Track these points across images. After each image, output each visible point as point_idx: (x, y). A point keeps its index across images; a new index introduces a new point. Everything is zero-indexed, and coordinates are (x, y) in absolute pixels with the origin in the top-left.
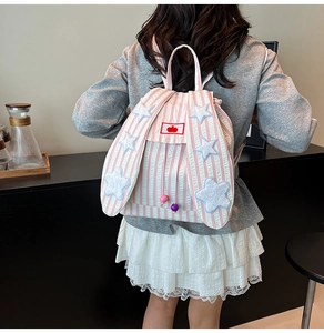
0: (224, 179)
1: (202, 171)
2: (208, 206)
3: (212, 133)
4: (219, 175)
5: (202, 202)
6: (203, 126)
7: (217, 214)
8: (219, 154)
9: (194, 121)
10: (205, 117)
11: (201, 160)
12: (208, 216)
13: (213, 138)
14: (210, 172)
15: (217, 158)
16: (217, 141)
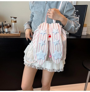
0: (60, 51)
1: (54, 48)
2: (55, 58)
3: (58, 38)
4: (59, 50)
5: (54, 57)
6: (56, 35)
7: (57, 60)
8: (60, 44)
9: (53, 34)
10: (56, 33)
11: (54, 45)
12: (55, 60)
13: (58, 39)
14: (57, 49)
15: (59, 45)
16: (59, 40)
